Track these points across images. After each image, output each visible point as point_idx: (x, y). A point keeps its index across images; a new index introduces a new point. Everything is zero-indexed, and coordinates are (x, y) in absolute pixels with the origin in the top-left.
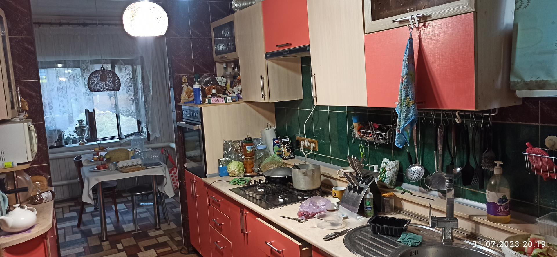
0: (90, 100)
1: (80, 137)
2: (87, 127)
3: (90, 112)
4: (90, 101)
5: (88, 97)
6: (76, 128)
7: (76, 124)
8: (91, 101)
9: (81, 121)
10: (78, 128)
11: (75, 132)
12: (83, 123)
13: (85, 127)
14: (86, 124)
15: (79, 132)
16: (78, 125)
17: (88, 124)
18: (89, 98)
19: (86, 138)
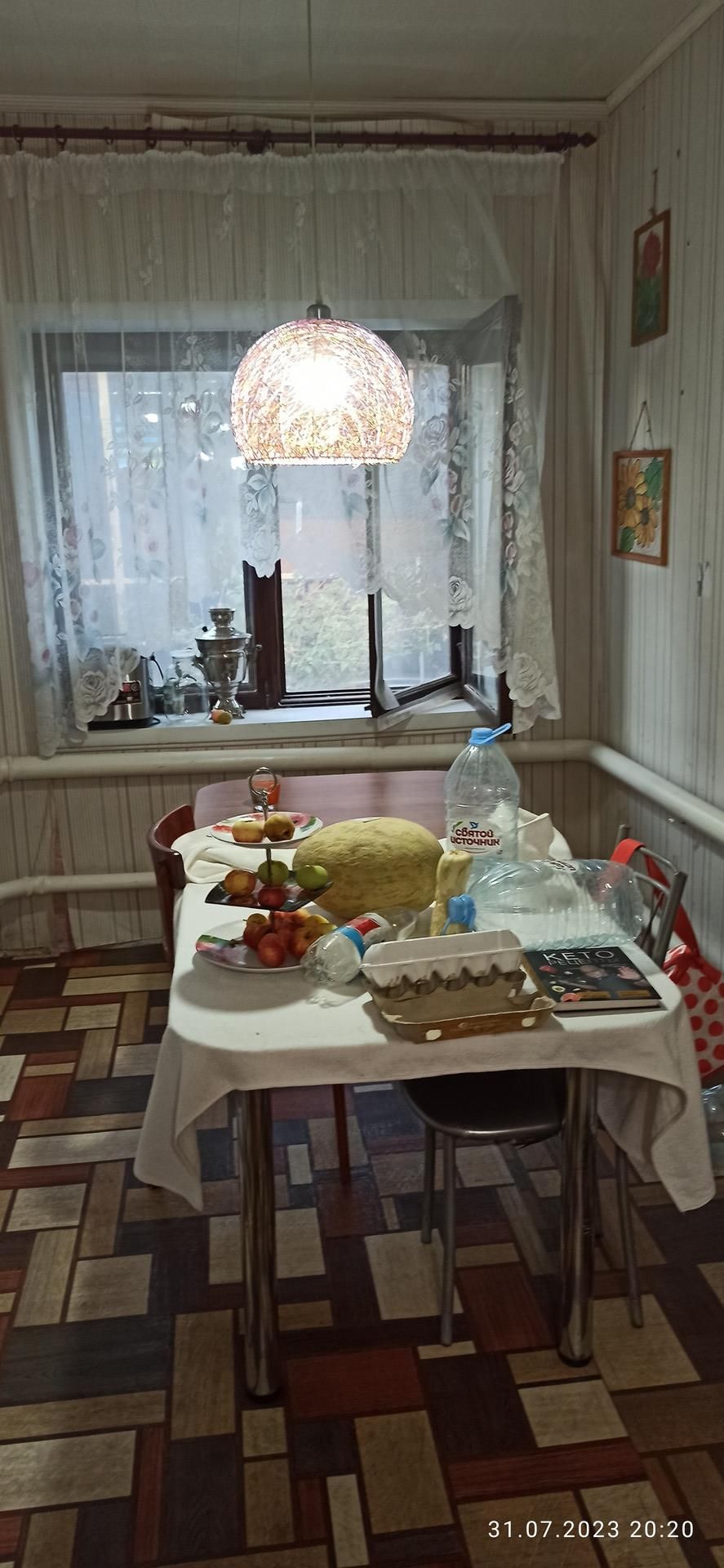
0: (262, 520)
1: (217, 685)
2: (247, 642)
3: (260, 575)
4: (264, 527)
5: (254, 505)
6: (202, 644)
7: (205, 629)
8: (266, 527)
9: (222, 617)
10: (207, 645)
11: (197, 661)
12: (233, 624)
13: (238, 642)
14: (244, 630)
15: (213, 663)
16: (210, 635)
17: (253, 629)
18: (258, 511)
19: (238, 690)
